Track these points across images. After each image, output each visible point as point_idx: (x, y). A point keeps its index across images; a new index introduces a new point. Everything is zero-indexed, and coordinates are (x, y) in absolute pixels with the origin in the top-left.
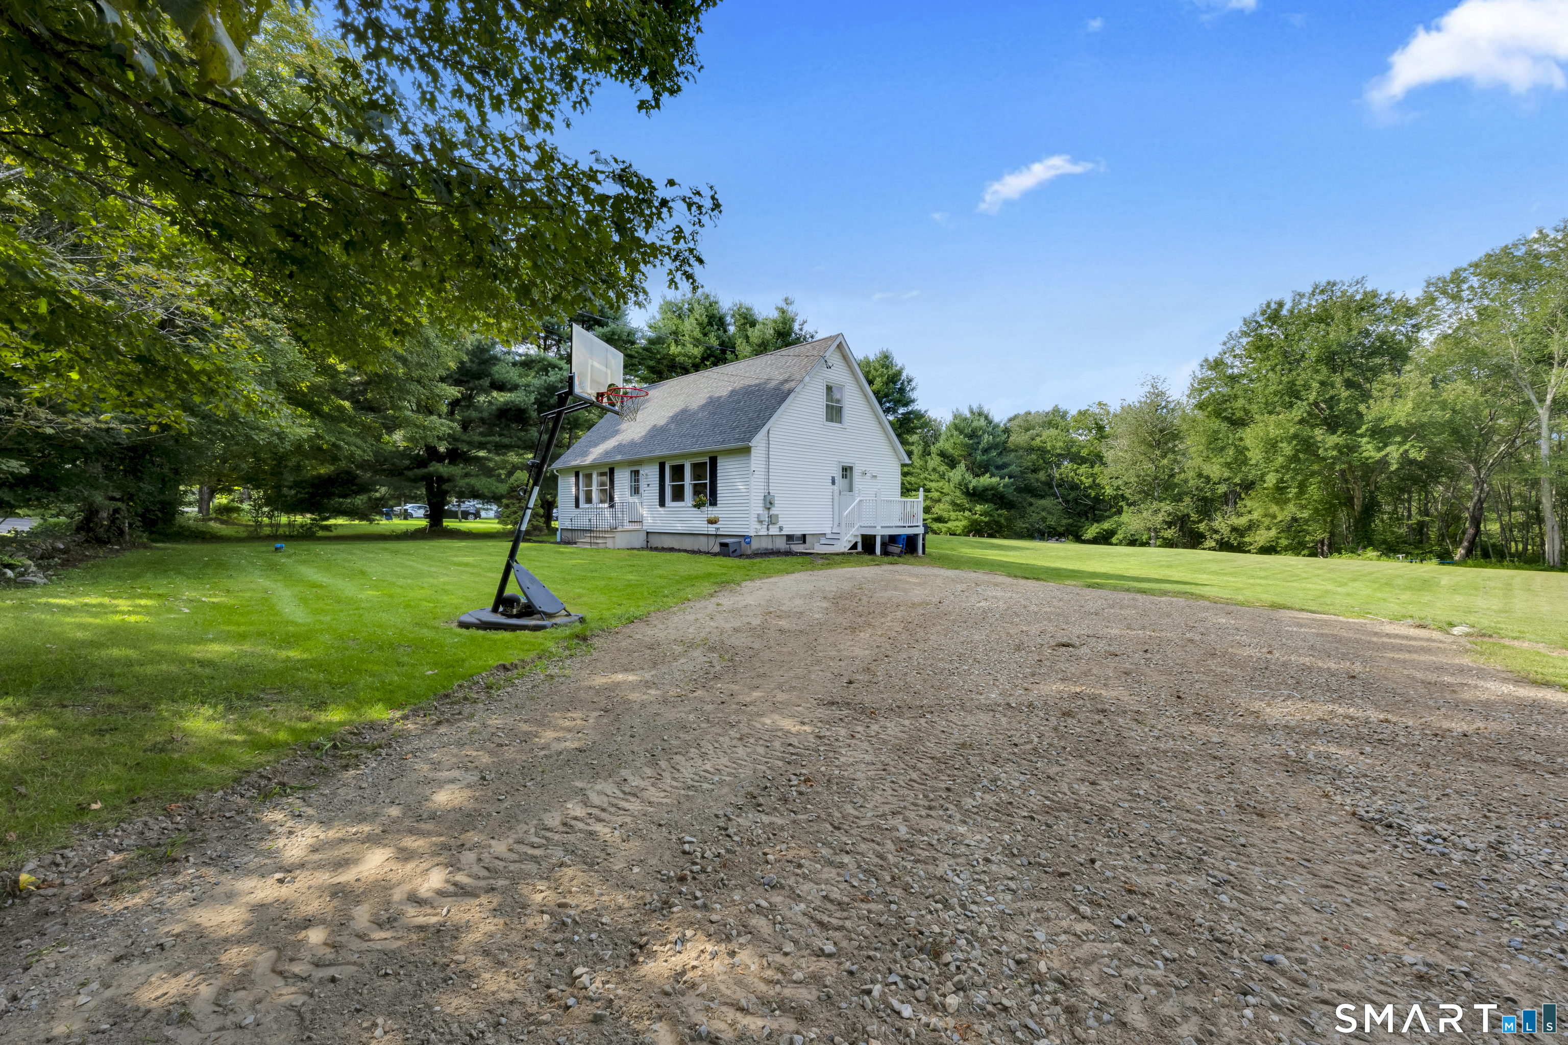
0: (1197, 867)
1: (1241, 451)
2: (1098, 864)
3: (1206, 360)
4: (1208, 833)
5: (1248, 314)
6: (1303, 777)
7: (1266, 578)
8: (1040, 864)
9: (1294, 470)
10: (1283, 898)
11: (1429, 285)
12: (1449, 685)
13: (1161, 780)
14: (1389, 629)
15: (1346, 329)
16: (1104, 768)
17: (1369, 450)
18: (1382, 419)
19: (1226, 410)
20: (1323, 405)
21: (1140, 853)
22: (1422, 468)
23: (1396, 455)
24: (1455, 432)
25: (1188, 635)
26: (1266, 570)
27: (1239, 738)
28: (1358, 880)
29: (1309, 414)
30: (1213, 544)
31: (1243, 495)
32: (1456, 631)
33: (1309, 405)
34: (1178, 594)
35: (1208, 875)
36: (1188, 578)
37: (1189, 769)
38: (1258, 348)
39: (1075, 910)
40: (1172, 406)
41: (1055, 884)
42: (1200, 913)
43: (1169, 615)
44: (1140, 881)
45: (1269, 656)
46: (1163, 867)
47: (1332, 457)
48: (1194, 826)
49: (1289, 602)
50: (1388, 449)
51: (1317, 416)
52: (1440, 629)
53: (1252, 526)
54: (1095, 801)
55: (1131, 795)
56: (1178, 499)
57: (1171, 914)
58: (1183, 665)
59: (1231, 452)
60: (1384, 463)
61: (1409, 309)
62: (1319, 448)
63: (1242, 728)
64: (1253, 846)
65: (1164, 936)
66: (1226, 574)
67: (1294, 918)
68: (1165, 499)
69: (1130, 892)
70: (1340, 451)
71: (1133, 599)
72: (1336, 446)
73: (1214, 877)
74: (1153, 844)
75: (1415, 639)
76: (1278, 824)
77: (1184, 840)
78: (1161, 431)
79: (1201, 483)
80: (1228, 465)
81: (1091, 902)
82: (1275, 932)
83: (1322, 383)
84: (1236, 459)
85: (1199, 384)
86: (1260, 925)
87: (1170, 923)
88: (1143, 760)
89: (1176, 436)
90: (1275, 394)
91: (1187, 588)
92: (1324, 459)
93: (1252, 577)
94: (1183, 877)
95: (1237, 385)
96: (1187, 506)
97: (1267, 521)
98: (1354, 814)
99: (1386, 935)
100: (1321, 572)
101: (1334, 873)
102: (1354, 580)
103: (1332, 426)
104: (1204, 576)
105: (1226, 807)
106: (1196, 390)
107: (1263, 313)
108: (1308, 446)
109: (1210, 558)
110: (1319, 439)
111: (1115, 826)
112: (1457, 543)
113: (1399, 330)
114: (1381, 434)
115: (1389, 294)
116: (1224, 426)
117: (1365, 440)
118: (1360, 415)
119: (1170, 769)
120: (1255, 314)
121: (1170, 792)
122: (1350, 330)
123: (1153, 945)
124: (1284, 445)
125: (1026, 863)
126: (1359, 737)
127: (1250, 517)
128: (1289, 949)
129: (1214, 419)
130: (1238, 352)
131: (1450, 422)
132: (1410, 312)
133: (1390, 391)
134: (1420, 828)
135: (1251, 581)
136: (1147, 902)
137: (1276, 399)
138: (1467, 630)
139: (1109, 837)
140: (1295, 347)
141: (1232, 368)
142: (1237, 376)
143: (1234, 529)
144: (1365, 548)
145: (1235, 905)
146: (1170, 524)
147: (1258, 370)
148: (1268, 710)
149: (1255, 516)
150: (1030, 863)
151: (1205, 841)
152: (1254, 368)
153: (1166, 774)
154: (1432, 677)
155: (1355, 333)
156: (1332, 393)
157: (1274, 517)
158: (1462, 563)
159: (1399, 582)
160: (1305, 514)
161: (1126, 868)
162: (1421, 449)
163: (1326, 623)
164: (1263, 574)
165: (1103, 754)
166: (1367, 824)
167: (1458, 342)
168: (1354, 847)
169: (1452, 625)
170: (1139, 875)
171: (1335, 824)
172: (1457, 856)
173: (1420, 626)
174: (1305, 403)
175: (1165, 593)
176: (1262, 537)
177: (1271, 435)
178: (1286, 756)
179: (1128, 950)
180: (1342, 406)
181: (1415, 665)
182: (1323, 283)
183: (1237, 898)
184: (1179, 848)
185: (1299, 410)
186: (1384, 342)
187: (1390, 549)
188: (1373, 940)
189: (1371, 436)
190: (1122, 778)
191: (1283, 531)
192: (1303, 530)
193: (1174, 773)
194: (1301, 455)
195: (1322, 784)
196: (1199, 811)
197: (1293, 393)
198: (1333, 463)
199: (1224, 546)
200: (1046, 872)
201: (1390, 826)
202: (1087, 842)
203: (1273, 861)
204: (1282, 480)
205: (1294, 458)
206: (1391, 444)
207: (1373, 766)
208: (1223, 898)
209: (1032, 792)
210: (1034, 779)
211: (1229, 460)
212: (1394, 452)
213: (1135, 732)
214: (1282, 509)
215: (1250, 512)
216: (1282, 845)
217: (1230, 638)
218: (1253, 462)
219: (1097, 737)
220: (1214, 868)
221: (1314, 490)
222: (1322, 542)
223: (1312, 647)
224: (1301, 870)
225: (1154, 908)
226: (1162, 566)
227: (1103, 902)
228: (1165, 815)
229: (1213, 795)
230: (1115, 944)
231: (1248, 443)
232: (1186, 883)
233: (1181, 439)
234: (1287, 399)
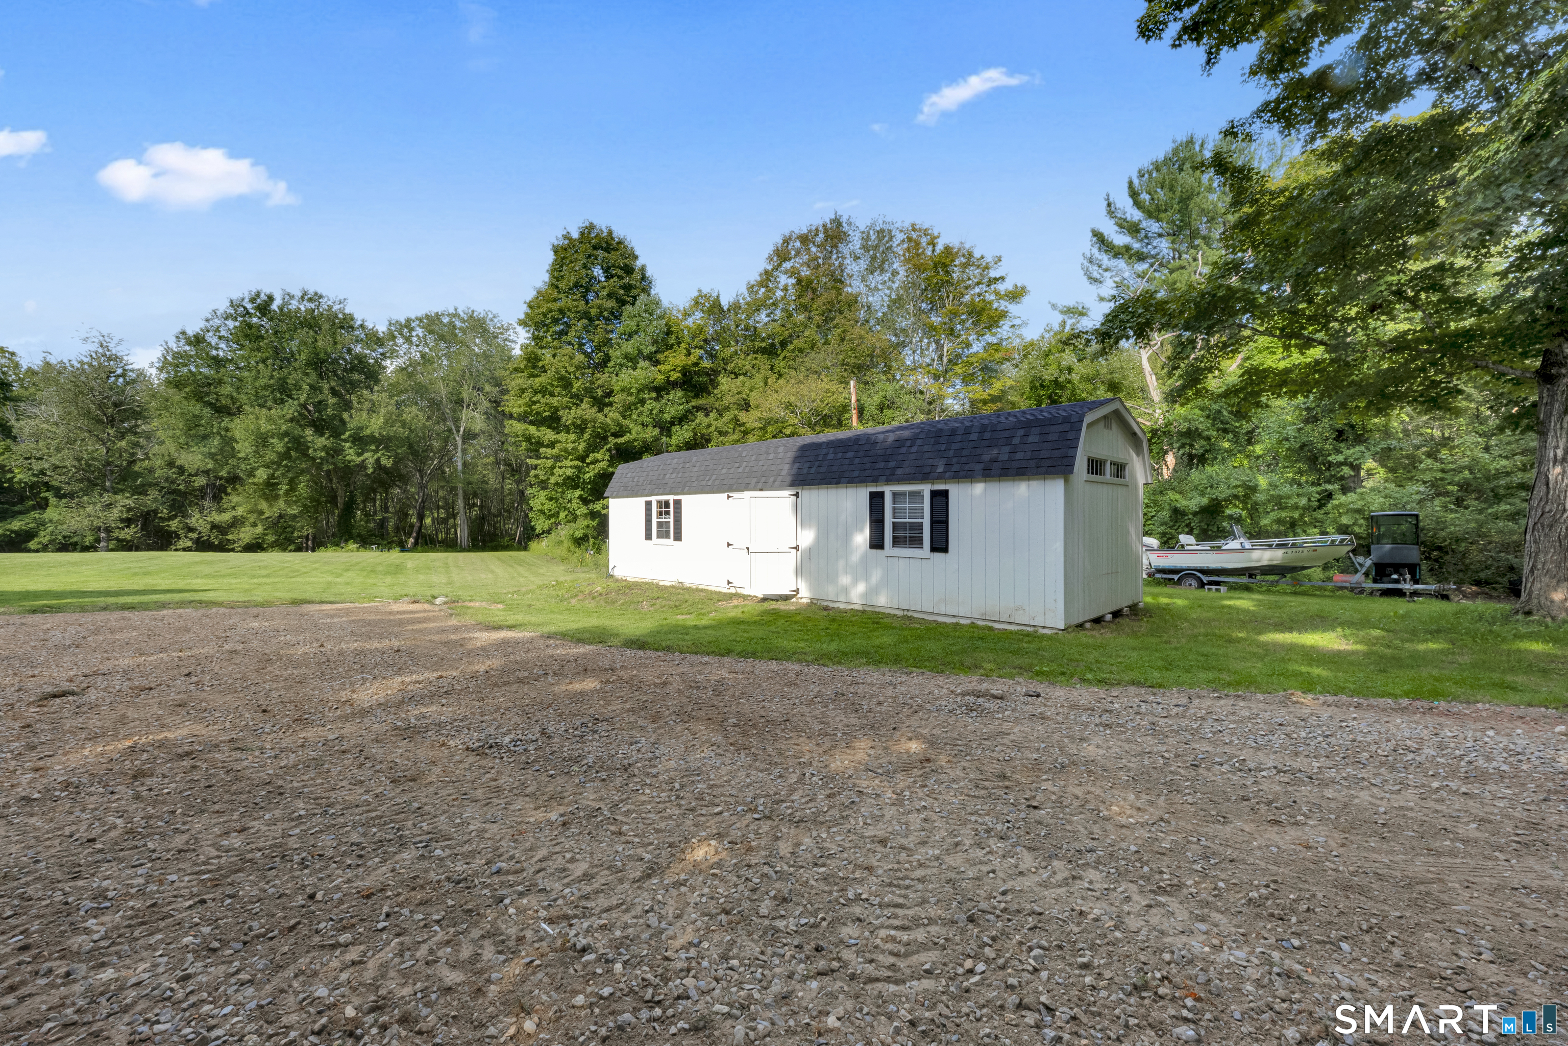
0: (403, 845)
1: (228, 441)
2: (319, 896)
3: (183, 333)
4: (388, 814)
5: (236, 295)
6: (418, 738)
7: (268, 576)
8: (258, 936)
9: (286, 466)
10: (471, 827)
11: (390, 324)
12: (456, 641)
13: (311, 792)
14: (396, 607)
15: (332, 341)
16: (242, 810)
17: (351, 454)
18: (361, 428)
19: (208, 394)
20: (311, 408)
21: (349, 862)
22: (387, 474)
23: (371, 460)
24: (410, 446)
25: (226, 647)
26: (265, 568)
27: (349, 729)
28: (499, 790)
29: (300, 414)
30: (189, 544)
31: (229, 490)
32: (438, 601)
33: (300, 405)
34: (181, 604)
35: (415, 843)
36: (181, 585)
37: (329, 771)
38: (246, 336)
39: (333, 947)
40: (133, 375)
41: (293, 941)
42: (432, 874)
43: (187, 630)
44: (368, 882)
45: (322, 649)
46: (377, 860)
47: (321, 458)
48: (374, 814)
49: (307, 596)
50: (366, 455)
51: (305, 417)
52: (428, 602)
53: (236, 523)
54: (261, 845)
55: (293, 820)
56: (141, 491)
57: (414, 889)
58: (244, 679)
59: (216, 441)
60: (362, 466)
61: (378, 339)
62: (309, 448)
63: (345, 718)
64: (426, 804)
65: (422, 908)
66: (224, 576)
67: (487, 835)
68: (122, 491)
69: (368, 897)
70: (327, 453)
71: (123, 619)
72: (324, 448)
73: (421, 842)
74: (354, 848)
75: (417, 612)
76: (429, 780)
77: (374, 830)
78: (116, 405)
79: (172, 473)
80: (212, 456)
81: (344, 929)
82: (483, 852)
83: (312, 387)
84: (222, 450)
85: (174, 358)
86: (473, 854)
87: (419, 896)
88: (280, 782)
89: (139, 414)
90: (265, 387)
91: (188, 596)
92: (314, 459)
93: (254, 576)
94: (397, 857)
95: (222, 370)
96: (152, 499)
97: (252, 518)
98: (467, 749)
99: (534, 813)
100: (317, 565)
101: (484, 793)
102: (347, 570)
103: (319, 427)
104: (199, 581)
105: (383, 785)
106: (170, 364)
107: (252, 300)
108: (299, 445)
109: (197, 559)
110: (309, 439)
111: (304, 855)
112: (409, 535)
113: (372, 355)
114: (361, 441)
115: (363, 321)
116: (207, 412)
117: (348, 445)
118: (343, 422)
119: (312, 779)
120: (243, 299)
121: (328, 798)
122: (335, 343)
123: (420, 921)
124: (275, 441)
125: (239, 946)
126: (432, 695)
127: (234, 513)
128: (500, 856)
129: (193, 402)
130: (223, 333)
131: (408, 438)
132: (380, 342)
133: (367, 405)
134: (507, 739)
135: (255, 581)
136: (390, 893)
137: (267, 393)
138: (444, 599)
139: (307, 867)
140: (285, 345)
141: (217, 349)
142: (222, 360)
143: (214, 526)
144: (346, 541)
145: (448, 852)
146: (128, 522)
147: (247, 359)
148: (355, 696)
149: (240, 511)
150: (245, 943)
151: (392, 821)
152: (243, 356)
153: (312, 785)
154: (444, 637)
155: (339, 347)
156: (320, 397)
157: (262, 513)
158: (414, 549)
159: (380, 568)
160: (295, 510)
161: (349, 881)
162: (390, 457)
163: (348, 612)
164: (264, 572)
165: (227, 797)
166: (479, 752)
167: (410, 376)
168: (482, 771)
169: (434, 597)
170: (362, 880)
171: (461, 762)
172: (531, 747)
173: (415, 602)
174: (296, 402)
175: (164, 606)
176: (246, 534)
177: (263, 430)
178: (397, 728)
179: (406, 939)
180: (330, 411)
181: (430, 632)
182: (311, 292)
183: (446, 846)
184: (376, 839)
185: (290, 409)
186: (361, 362)
187: (365, 541)
188: (532, 820)
189: (353, 442)
190: (270, 810)
191: (268, 528)
192: (290, 526)
193: (319, 781)
194: (293, 453)
195: (434, 738)
196: (366, 801)
197: (284, 391)
198: (321, 464)
199: (202, 545)
200: (272, 939)
201: (491, 747)
202: (289, 885)
203: (446, 807)
204: (272, 476)
205: (286, 455)
206: (368, 451)
207: (455, 712)
208: (438, 852)
209: (174, 877)
210: (158, 864)
211: (213, 450)
212: (369, 458)
213: (248, 761)
214: (271, 506)
215: (233, 508)
216: (443, 793)
217: (274, 641)
218: (242, 455)
219: (203, 783)
220: (415, 836)
221: (303, 488)
222: (307, 537)
223: (353, 633)
224: (466, 803)
225: (399, 894)
226: (136, 574)
227: (353, 921)
228: (341, 820)
229: (367, 783)
230: (392, 944)
231: (237, 434)
232: (404, 860)
233: (146, 419)
234: (278, 395)
